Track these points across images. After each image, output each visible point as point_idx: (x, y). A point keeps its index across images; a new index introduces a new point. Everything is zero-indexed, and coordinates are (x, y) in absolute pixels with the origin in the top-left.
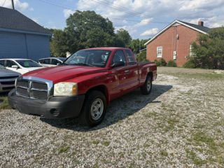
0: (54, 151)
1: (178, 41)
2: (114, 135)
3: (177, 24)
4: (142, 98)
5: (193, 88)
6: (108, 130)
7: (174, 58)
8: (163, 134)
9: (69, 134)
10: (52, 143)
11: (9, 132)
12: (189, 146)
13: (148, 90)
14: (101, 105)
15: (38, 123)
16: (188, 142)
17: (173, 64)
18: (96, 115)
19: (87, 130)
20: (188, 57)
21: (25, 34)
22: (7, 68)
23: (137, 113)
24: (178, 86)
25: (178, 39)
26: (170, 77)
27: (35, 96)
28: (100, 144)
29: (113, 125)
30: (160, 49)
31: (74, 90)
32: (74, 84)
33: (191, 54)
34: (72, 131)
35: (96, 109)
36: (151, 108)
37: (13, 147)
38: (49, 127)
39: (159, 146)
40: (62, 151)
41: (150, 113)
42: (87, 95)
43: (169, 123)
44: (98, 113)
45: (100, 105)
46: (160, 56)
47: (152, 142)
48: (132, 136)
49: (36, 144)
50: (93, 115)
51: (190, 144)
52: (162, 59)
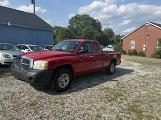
1: (147, 37)
2: (71, 99)
3: (147, 25)
6: (68, 95)
7: (144, 49)
9: (42, 95)
10: (29, 99)
11: (8, 90)
13: (112, 71)
16: (121, 111)
18: (63, 85)
19: (54, 94)
20: (155, 50)
22: (22, 50)
23: (95, 87)
25: (148, 35)
26: (136, 64)
27: (24, 68)
28: (58, 104)
30: (133, 42)
31: (45, 66)
32: (46, 62)
33: (157, 47)
34: (44, 93)
35: (63, 80)
37: (5, 99)
39: (99, 111)
40: (31, 105)
41: (104, 88)
42: (55, 70)
43: (115, 95)
44: (64, 83)
45: (66, 78)
46: (133, 48)
47: (95, 107)
48: (83, 101)
49: (19, 99)
50: (60, 84)
51: (122, 113)
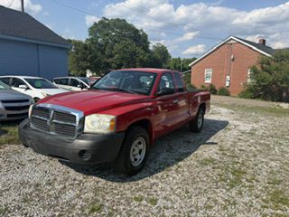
0: (82, 209)
1: (233, 63)
2: (162, 189)
4: (192, 137)
5: (256, 126)
7: (227, 84)
8: (228, 190)
9: (100, 184)
10: (78, 196)
12: (266, 210)
13: (199, 126)
14: (143, 146)
15: (56, 167)
17: (225, 92)
18: (136, 160)
20: (245, 84)
21: (38, 45)
23: (188, 158)
24: (236, 123)
25: (233, 60)
26: (224, 110)
27: (57, 130)
28: (144, 202)
29: (159, 175)
30: (209, 72)
31: (111, 126)
32: (113, 117)
33: (249, 81)
36: (205, 152)
37: (25, 201)
38: (72, 172)
39: (225, 208)
41: (206, 160)
42: (127, 132)
43: (233, 174)
45: (141, 146)
46: (208, 81)
47: (215, 201)
48: (187, 192)
49: (56, 198)
51: (267, 207)
52: (211, 85)
